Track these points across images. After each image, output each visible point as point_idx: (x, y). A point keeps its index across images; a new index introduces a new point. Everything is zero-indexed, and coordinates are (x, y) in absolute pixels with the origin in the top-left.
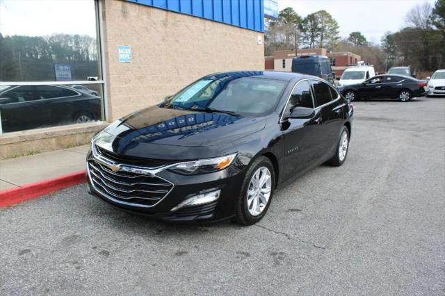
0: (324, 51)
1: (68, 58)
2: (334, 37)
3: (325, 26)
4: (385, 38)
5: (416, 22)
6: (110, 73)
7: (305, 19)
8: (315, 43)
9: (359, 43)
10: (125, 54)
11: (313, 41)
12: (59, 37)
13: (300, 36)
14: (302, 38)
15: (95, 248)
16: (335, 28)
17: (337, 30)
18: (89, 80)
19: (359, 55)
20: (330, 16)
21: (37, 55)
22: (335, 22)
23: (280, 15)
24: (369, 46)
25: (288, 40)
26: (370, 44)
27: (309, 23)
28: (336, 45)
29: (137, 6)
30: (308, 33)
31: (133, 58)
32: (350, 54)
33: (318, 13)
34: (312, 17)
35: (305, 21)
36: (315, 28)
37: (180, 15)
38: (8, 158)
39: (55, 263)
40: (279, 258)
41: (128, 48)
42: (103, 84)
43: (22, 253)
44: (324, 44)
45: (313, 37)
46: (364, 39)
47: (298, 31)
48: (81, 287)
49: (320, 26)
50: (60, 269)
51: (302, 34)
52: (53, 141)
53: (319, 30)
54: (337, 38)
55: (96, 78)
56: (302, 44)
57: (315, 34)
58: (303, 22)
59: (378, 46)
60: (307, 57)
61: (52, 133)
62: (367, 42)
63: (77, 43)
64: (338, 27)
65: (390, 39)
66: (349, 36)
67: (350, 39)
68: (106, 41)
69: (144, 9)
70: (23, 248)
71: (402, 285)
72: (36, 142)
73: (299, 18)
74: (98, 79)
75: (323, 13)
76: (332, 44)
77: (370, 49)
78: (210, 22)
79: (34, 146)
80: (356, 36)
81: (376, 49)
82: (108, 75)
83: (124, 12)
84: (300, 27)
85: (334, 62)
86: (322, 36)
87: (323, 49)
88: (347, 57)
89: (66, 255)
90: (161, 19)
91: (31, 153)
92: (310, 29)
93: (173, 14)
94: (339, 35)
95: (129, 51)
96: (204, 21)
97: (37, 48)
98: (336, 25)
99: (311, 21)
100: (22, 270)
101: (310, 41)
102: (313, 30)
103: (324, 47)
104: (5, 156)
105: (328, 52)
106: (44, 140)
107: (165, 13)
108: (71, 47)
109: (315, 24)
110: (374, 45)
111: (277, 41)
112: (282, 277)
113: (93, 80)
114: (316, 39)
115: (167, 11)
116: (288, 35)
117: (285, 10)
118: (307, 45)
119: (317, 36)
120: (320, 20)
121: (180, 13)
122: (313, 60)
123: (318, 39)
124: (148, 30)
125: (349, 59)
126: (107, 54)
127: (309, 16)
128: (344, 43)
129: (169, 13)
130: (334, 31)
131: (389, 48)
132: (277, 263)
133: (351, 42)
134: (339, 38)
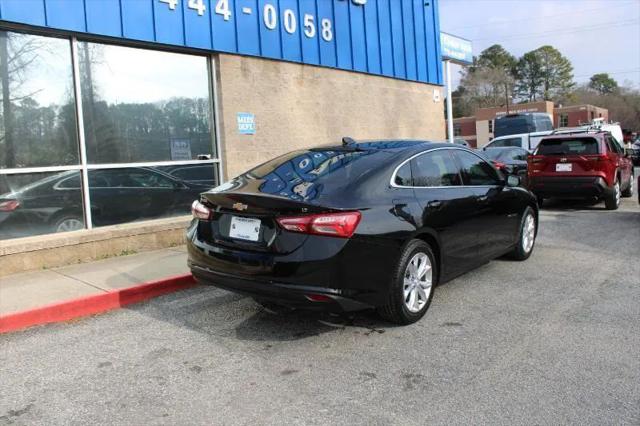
0: (550, 105)
1: (188, 130)
2: (566, 84)
3: (552, 69)
6: (227, 149)
7: (521, 60)
8: (537, 95)
9: (606, 90)
10: (245, 123)
11: (533, 91)
12: (177, 102)
13: (513, 86)
14: (517, 88)
15: (186, 363)
16: (566, 71)
17: (571, 73)
18: (200, 158)
19: (605, 108)
20: (559, 54)
21: (146, 127)
22: (566, 61)
23: (483, 57)
24: (623, 94)
25: (496, 91)
26: (624, 89)
27: (528, 66)
28: (569, 96)
29: (261, 61)
30: (525, 81)
31: (258, 129)
32: (590, 107)
33: (540, 50)
34: (530, 57)
35: (522, 63)
36: (536, 73)
37: (320, 69)
38: (97, 259)
39: (136, 377)
40: (414, 381)
41: (250, 116)
42: (218, 163)
43: (101, 365)
44: (551, 96)
45: (533, 85)
46: (614, 84)
47: (510, 79)
48: (162, 404)
49: (543, 68)
50: (141, 384)
51: (518, 82)
52: (153, 237)
53: (543, 74)
54: (570, 86)
55: (209, 156)
56: (517, 96)
57: (536, 81)
58: (518, 64)
60: (516, 115)
61: (152, 228)
62: (619, 88)
63: (200, 110)
64: (572, 69)
66: (589, 81)
67: (592, 85)
68: (221, 108)
69: (271, 64)
70: (103, 360)
71: (572, 418)
72: (132, 238)
73: (512, 59)
74: (212, 157)
75: (547, 50)
76: (563, 95)
77: (625, 99)
78: (363, 75)
79: (129, 244)
80: (601, 81)
82: (224, 151)
83: (245, 70)
84: (514, 72)
85: (565, 120)
86: (547, 83)
87: (548, 103)
88: (586, 112)
89: (151, 369)
90: (294, 75)
91: (126, 253)
92: (528, 75)
93: (310, 68)
94: (574, 80)
95: (251, 119)
96: (354, 74)
97: (146, 119)
98: (568, 65)
99: (530, 63)
100: (99, 384)
101: (529, 91)
102: (533, 76)
103: (550, 100)
104: (95, 257)
105: (556, 106)
106: (143, 237)
107: (299, 67)
108: (194, 115)
109: (537, 67)
110: (631, 91)
111: (480, 94)
112: (411, 403)
113: (205, 158)
114: (539, 88)
115: (302, 64)
116: (495, 85)
117: (491, 49)
118: (525, 98)
119: (539, 84)
120: (543, 60)
121: (320, 66)
122: (525, 120)
123: (541, 88)
124: (276, 91)
125: (589, 114)
126: (222, 124)
127: (526, 55)
128: (581, 91)
129: (306, 68)
130: (565, 74)
132: (409, 386)
133: (592, 90)
134: (574, 84)
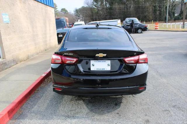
4: (75, 11)
5: (88, 4)
9: (65, 13)
16: (56, 7)
17: (57, 8)
22: (55, 4)
26: (70, 13)
28: (57, 14)
41: (7, 15)
46: (67, 11)
54: (57, 11)
59: (72, 14)
64: (57, 6)
65: (77, 11)
67: (61, 11)
77: (70, 15)
80: (64, 10)
81: (72, 15)
94: (58, 10)
98: (56, 5)
128: (59, 13)
131: (77, 15)
133: (62, 13)
134: (58, 11)
